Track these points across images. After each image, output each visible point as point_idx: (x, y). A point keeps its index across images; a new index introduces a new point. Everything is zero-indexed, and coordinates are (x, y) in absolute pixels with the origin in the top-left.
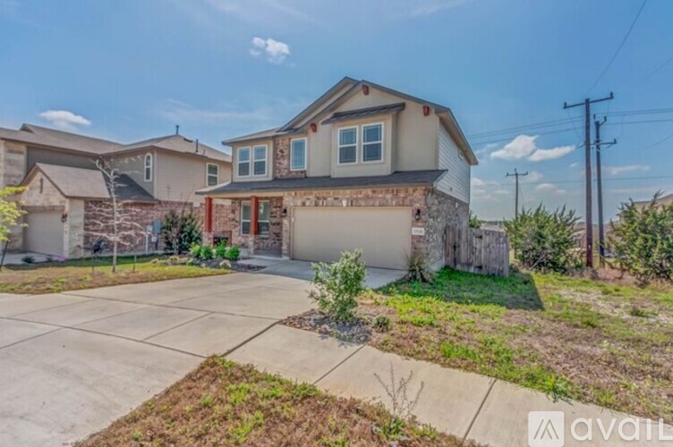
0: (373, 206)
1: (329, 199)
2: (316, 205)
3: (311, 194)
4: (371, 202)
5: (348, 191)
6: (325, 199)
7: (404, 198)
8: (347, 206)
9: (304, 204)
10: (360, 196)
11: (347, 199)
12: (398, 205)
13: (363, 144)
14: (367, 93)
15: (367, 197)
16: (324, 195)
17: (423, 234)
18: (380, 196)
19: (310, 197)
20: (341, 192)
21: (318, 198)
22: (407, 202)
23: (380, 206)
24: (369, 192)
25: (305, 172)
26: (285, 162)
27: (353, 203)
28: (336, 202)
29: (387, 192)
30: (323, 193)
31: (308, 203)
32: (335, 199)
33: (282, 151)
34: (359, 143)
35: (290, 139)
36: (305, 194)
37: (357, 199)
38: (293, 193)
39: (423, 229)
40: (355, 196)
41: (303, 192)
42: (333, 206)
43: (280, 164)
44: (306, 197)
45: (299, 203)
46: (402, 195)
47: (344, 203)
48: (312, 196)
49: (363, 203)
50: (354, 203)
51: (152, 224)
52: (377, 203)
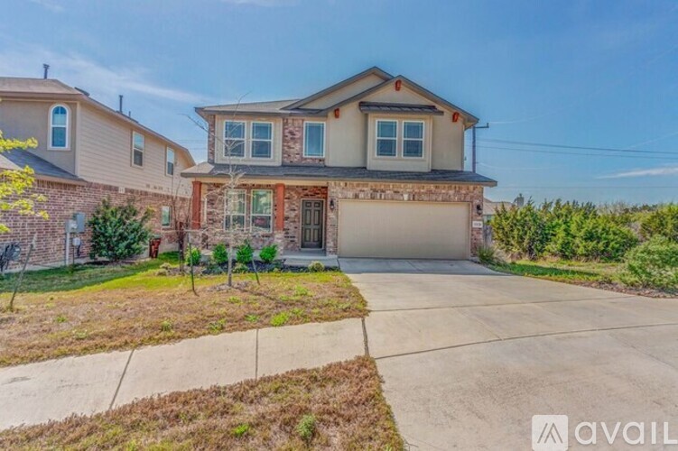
0: (436, 200)
1: (388, 192)
2: (373, 198)
3: (367, 186)
4: (434, 197)
5: (410, 186)
6: (383, 191)
7: (466, 195)
8: (409, 200)
9: (356, 196)
10: (422, 191)
11: (409, 193)
12: (460, 201)
13: (403, 139)
14: (398, 89)
15: (430, 192)
16: (382, 187)
17: (481, 227)
18: (443, 191)
19: (365, 189)
20: (402, 185)
21: (375, 191)
22: (468, 198)
23: (443, 201)
24: (432, 187)
25: (323, 160)
26: (297, 147)
27: (414, 197)
28: (396, 196)
29: (450, 188)
30: (380, 185)
31: (361, 195)
32: (395, 192)
33: (291, 133)
34: (400, 138)
35: (303, 120)
36: (358, 185)
37: (419, 194)
38: (342, 184)
39: (481, 222)
40: (417, 191)
41: (355, 183)
42: (393, 199)
43: (289, 147)
44: (359, 189)
45: (350, 194)
46: (464, 192)
47: (406, 197)
48: (368, 188)
49: (426, 198)
50: (416, 197)
51: (74, 217)
52: (440, 198)
